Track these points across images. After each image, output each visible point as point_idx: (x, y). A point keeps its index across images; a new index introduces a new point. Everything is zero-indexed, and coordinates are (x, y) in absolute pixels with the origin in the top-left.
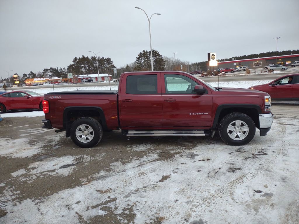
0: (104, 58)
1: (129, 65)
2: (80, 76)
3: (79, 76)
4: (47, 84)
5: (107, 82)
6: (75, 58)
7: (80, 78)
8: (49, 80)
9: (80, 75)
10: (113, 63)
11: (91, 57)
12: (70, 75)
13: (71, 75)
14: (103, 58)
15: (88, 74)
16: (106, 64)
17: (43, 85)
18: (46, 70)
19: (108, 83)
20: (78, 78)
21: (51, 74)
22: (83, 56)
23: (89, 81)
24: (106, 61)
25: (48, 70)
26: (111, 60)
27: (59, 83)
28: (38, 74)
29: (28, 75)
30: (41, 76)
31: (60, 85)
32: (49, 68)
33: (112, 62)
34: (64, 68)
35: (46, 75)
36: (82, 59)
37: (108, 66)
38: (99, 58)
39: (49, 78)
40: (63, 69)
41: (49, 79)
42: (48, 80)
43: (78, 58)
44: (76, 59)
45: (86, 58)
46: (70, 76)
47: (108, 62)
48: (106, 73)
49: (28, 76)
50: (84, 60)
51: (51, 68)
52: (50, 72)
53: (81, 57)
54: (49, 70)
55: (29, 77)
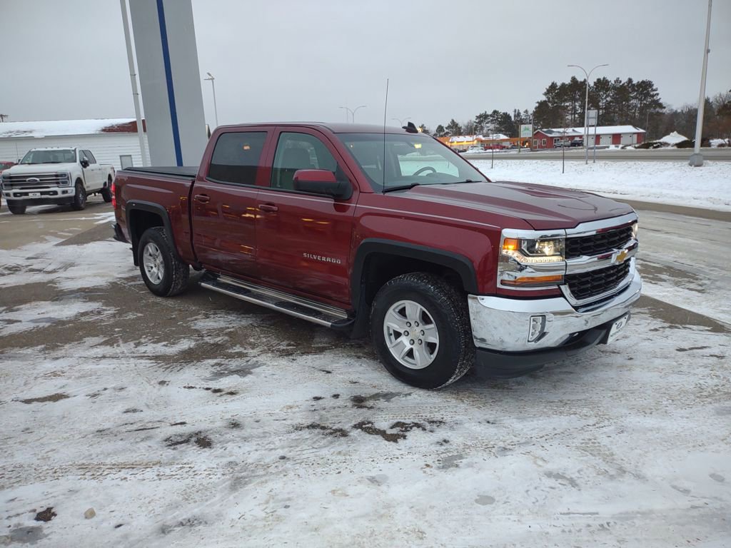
0: (634, 83)
1: (711, 101)
2: (554, 132)
3: (552, 132)
4: (475, 151)
5: (617, 149)
6: (553, 83)
7: (552, 138)
8: (482, 141)
9: (554, 130)
10: (658, 94)
11: (596, 80)
12: (526, 129)
13: (528, 129)
14: (630, 81)
15: (575, 127)
16: (635, 98)
17: (468, 152)
18: (483, 117)
19: (618, 151)
20: (547, 137)
21: (491, 126)
22: (574, 79)
23: (575, 144)
24: (636, 91)
25: (488, 116)
26: (654, 88)
27: (503, 148)
28: (467, 127)
29: (446, 128)
30: (471, 131)
31: (503, 153)
32: (490, 112)
33: (655, 93)
34: (526, 111)
35: (482, 128)
36: (570, 85)
37: (641, 104)
38: (618, 81)
39: (484, 136)
40: (522, 113)
41: (483, 139)
42: (479, 141)
43: (559, 84)
44: (553, 86)
45: (581, 82)
46: (526, 131)
47: (643, 91)
48: (629, 124)
49: (446, 131)
50: (575, 88)
51: (495, 112)
52: (492, 120)
53: (568, 81)
54: (491, 116)
55: (447, 133)
